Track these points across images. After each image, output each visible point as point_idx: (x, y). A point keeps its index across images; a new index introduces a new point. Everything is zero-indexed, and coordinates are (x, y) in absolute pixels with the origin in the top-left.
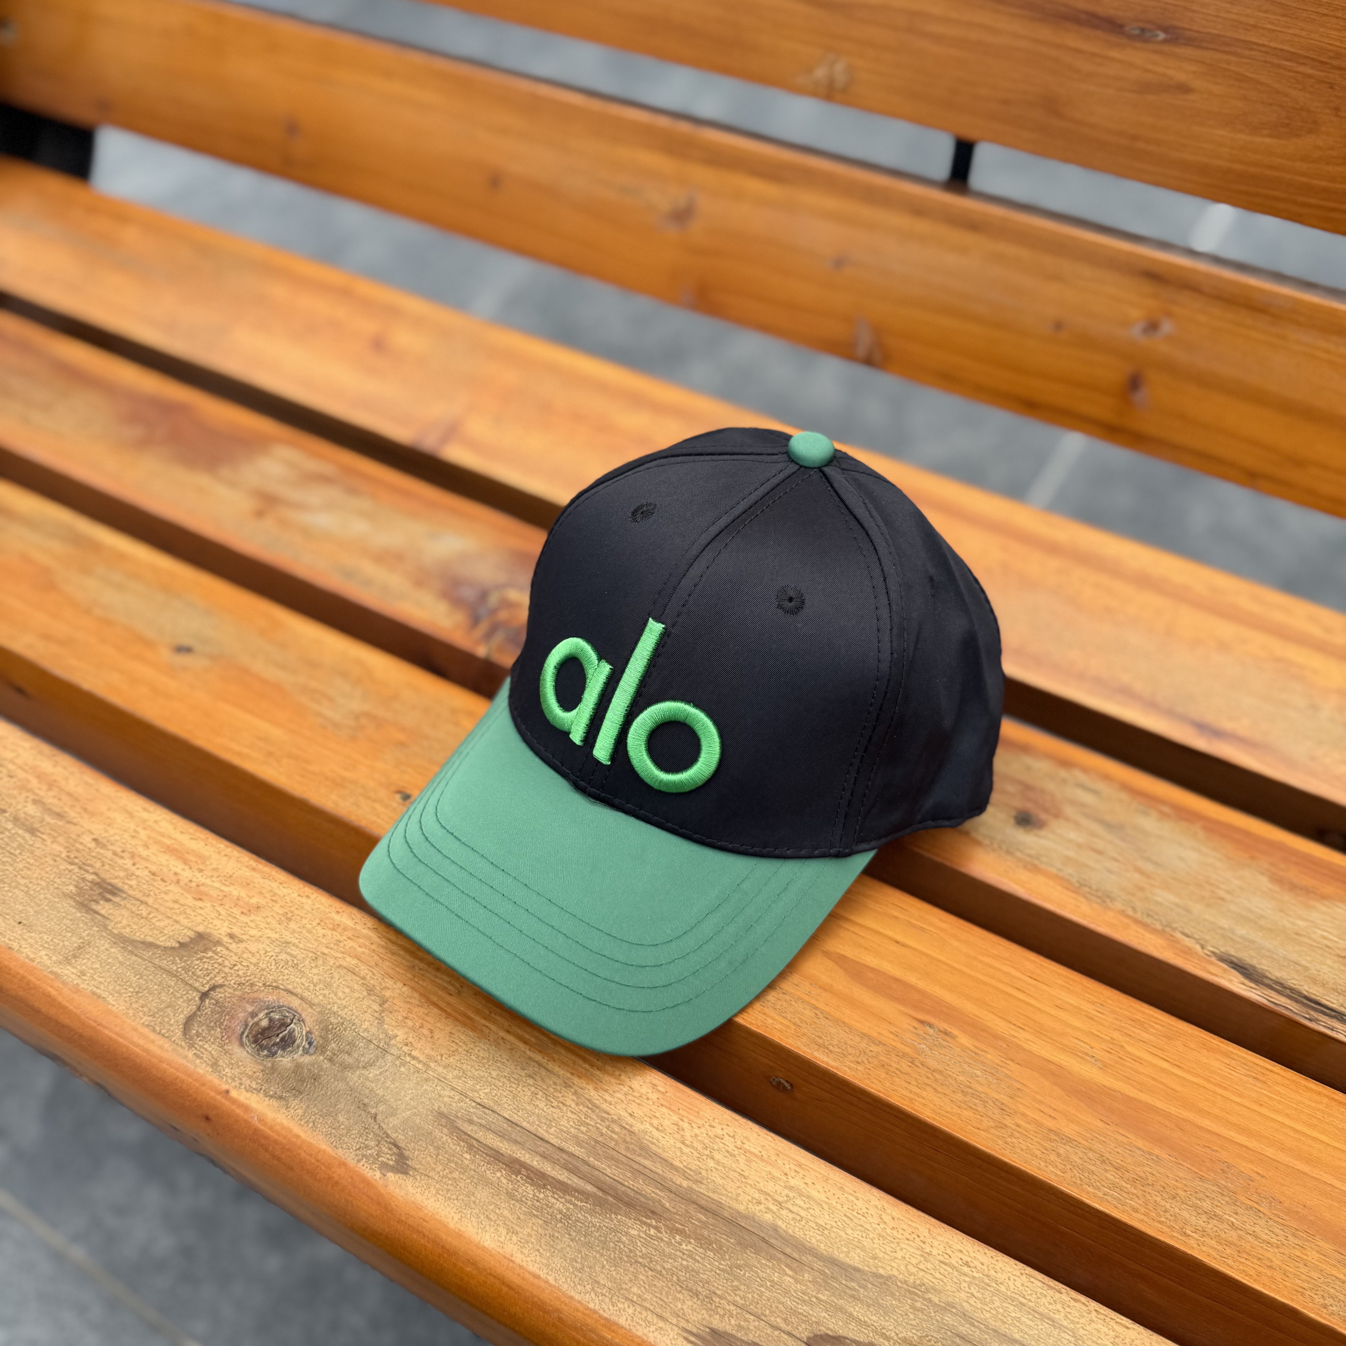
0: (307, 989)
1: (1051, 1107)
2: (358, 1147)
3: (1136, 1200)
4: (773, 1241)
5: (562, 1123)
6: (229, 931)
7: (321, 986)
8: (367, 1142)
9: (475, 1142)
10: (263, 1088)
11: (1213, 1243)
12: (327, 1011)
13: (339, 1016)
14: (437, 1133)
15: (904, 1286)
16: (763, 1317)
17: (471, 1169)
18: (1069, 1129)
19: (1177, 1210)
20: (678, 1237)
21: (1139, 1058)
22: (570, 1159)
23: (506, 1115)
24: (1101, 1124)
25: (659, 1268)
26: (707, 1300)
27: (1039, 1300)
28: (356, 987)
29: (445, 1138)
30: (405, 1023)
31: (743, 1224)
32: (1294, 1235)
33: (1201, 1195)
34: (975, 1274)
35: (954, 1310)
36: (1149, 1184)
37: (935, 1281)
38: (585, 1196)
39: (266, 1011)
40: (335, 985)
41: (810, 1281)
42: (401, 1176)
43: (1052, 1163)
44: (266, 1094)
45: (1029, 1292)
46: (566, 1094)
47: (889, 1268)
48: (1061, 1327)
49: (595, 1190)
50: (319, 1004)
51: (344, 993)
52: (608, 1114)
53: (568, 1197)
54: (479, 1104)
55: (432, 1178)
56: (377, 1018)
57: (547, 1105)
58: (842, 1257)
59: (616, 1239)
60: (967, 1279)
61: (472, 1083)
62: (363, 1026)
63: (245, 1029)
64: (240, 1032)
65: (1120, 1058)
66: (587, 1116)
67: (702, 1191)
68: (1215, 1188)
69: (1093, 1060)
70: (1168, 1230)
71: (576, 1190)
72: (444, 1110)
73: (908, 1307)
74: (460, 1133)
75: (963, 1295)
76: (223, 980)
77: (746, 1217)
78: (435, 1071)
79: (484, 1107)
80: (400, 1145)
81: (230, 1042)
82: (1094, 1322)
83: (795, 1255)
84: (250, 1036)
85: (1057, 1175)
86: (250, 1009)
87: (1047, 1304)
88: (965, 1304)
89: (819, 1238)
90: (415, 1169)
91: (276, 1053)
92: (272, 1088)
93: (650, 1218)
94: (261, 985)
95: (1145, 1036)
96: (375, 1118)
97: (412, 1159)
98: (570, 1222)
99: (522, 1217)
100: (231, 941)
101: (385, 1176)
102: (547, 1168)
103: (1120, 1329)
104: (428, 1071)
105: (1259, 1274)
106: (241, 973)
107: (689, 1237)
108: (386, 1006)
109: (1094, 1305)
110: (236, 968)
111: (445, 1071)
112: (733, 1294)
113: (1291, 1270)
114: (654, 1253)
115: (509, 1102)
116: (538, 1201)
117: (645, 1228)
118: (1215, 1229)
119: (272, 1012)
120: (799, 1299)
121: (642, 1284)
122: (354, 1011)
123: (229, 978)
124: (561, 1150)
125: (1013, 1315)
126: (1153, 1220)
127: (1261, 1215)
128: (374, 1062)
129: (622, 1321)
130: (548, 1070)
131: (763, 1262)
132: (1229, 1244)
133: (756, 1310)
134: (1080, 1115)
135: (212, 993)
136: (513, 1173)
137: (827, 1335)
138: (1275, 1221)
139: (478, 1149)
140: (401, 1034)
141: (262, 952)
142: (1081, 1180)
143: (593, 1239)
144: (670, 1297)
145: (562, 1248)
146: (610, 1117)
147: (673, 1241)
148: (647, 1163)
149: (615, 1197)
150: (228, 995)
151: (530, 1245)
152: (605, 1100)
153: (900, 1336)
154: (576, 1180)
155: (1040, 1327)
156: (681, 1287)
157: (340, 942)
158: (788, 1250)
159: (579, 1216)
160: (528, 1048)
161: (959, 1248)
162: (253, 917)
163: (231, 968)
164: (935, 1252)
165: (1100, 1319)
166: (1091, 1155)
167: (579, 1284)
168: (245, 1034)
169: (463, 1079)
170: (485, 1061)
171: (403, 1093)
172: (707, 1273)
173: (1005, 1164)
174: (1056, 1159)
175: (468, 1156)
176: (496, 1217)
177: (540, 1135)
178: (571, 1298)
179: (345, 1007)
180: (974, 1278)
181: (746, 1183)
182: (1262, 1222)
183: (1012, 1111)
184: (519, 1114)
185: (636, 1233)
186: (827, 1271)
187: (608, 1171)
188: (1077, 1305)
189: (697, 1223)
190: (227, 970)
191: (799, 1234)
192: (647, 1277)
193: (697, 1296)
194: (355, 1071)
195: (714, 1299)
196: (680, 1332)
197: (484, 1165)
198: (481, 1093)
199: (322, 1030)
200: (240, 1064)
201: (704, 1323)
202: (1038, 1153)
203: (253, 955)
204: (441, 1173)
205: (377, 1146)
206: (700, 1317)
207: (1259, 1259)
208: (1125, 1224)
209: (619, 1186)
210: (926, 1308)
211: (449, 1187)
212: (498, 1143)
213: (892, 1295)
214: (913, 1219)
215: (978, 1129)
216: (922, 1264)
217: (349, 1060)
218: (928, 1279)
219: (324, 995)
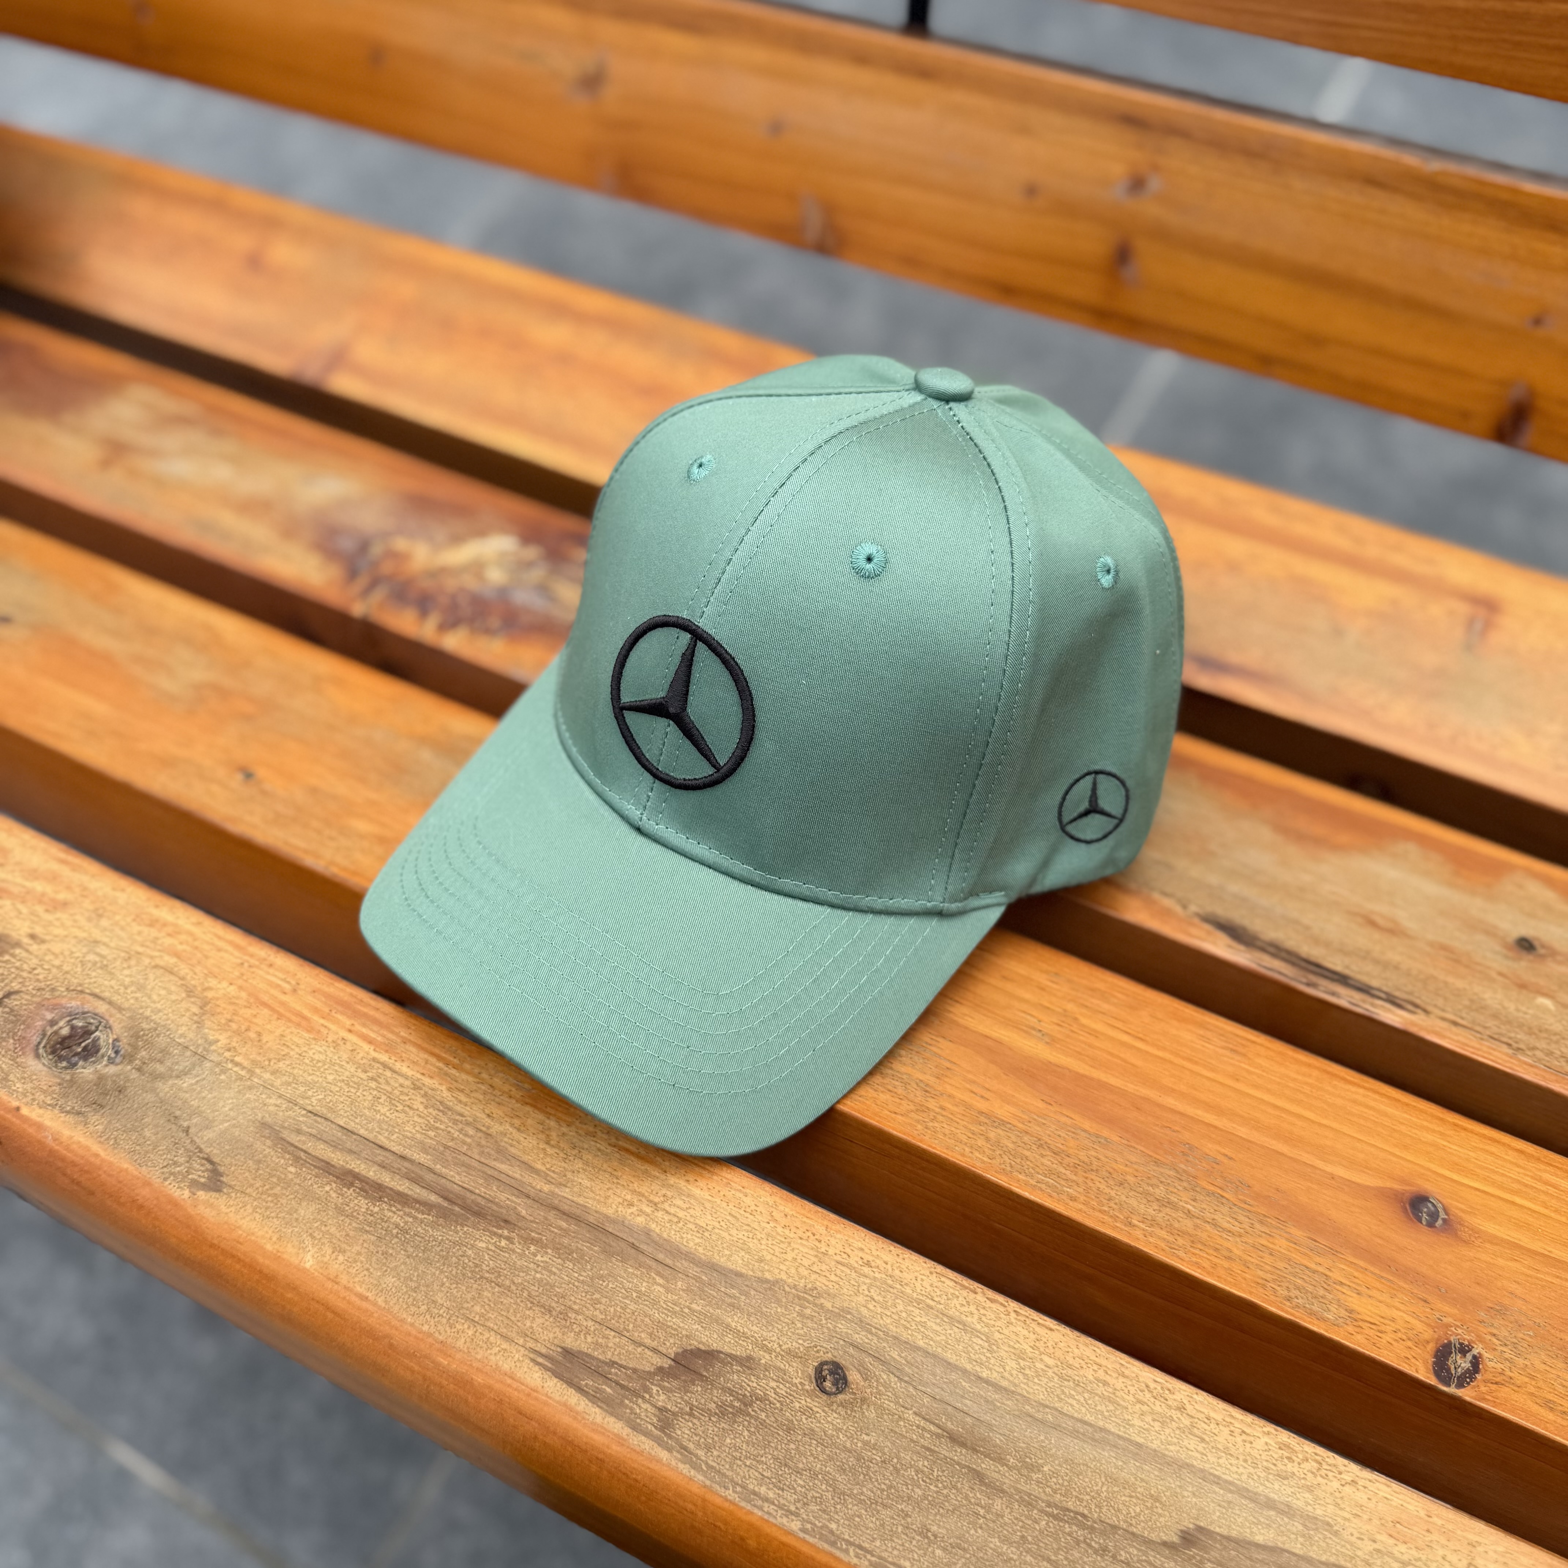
0: (117, 992)
1: (984, 1087)
2: (165, 1164)
3: (1076, 1187)
4: (643, 1247)
5: (407, 1128)
6: (30, 931)
7: (133, 988)
8: (176, 1159)
9: (302, 1154)
10: (60, 1103)
11: (1163, 1234)
12: (139, 1016)
13: (152, 1021)
14: (258, 1145)
15: (793, 1291)
16: (625, 1333)
17: (295, 1184)
18: (1003, 1111)
19: (1123, 1198)
20: (532, 1248)
21: (1095, 1031)
22: (413, 1168)
23: (342, 1123)
24: (1041, 1105)
25: (507, 1283)
26: (562, 1316)
27: (949, 1302)
28: (173, 988)
29: (268, 1150)
30: (229, 1026)
31: (610, 1230)
32: (1261, 1222)
33: (1154, 1181)
34: (877, 1275)
35: (849, 1316)
36: (1092, 1170)
37: (830, 1285)
38: (428, 1207)
39: (68, 1018)
40: (149, 987)
41: (683, 1290)
42: (214, 1194)
43: (979, 1149)
44: (62, 1110)
45: (939, 1293)
46: (413, 1097)
47: (776, 1271)
48: (974, 1332)
49: (440, 1200)
50: (129, 1009)
51: (159, 995)
52: (462, 1115)
53: (407, 1210)
54: (310, 1112)
55: (250, 1196)
56: (196, 1022)
57: (391, 1109)
58: (722, 1261)
59: (460, 1253)
60: (868, 1281)
61: (302, 1089)
62: (180, 1032)
63: (42, 1039)
64: (35, 1043)
65: (1072, 1031)
66: (436, 1119)
67: (565, 1195)
68: (1172, 1173)
69: (1039, 1035)
70: (1110, 1220)
71: (417, 1201)
72: (268, 1119)
73: (795, 1315)
74: (285, 1144)
75: (861, 1299)
76: (20, 986)
77: (614, 1222)
78: (260, 1078)
79: (316, 1115)
80: (215, 1160)
81: (24, 1054)
82: (1012, 1324)
83: (669, 1261)
84: (48, 1046)
85: (983, 1162)
86: (49, 1016)
87: (959, 1307)
88: (862, 1309)
89: (697, 1240)
90: (230, 1186)
91: (75, 1064)
92: (69, 1103)
93: (501, 1228)
94: (63, 989)
95: (1106, 1007)
96: (187, 1131)
97: (228, 1175)
98: (408, 1236)
99: (352, 1233)
100: (30, 941)
101: (195, 1194)
102: (386, 1179)
103: (1042, 1331)
104: (252, 1078)
105: (1215, 1266)
106: (41, 977)
107: (546, 1247)
108: (208, 1008)
109: (1013, 1305)
110: (36, 972)
111: (272, 1078)
112: (592, 1308)
113: (1252, 1260)
114: (503, 1266)
115: (345, 1108)
116: (371, 1215)
117: (495, 1239)
118: (1167, 1217)
119: (75, 1019)
120: (669, 1310)
121: (486, 1300)
122: (170, 1015)
123: (27, 984)
124: (403, 1157)
125: (918, 1319)
126: (1094, 1209)
127: (1224, 1201)
128: (190, 1070)
129: (460, 1344)
130: (394, 1071)
131: (631, 1270)
132: (1182, 1233)
133: (618, 1325)
134: (1017, 1095)
135: (6, 1000)
136: (345, 1185)
137: (699, 1349)
138: (1240, 1208)
139: (305, 1161)
140: (223, 1039)
141: (67, 953)
142: (1011, 1166)
143: (433, 1254)
144: (518, 1315)
145: (396, 1266)
146: (464, 1119)
147: (527, 1252)
148: (503, 1167)
149: (463, 1207)
150: (24, 1002)
151: (358, 1264)
152: (460, 1102)
153: (783, 1348)
154: (418, 1190)
155: (949, 1332)
156: (532, 1303)
157: (157, 938)
158: (661, 1257)
159: (419, 1229)
160: (372, 1048)
161: (860, 1245)
162: (59, 915)
163: (30, 973)
164: (831, 1251)
165: (1019, 1320)
166: (1026, 1138)
167: (414, 1305)
168: (42, 1045)
169: (294, 1085)
170: (320, 1064)
171: (221, 1103)
172: (563, 1286)
173: (924, 1151)
174: (984, 1143)
175: (292, 1169)
176: (321, 1235)
177: (380, 1143)
178: (403, 1321)
179: (160, 1011)
180: (875, 1279)
181: (618, 1183)
182: (1225, 1210)
183: (937, 1093)
184: (357, 1121)
185: (484, 1245)
186: (703, 1277)
187: (457, 1179)
188: (993, 1306)
189: (556, 1231)
190: (25, 974)
191: (675, 1237)
192: (493, 1293)
193: (550, 1311)
194: (167, 1081)
195: (570, 1315)
196: (526, 1353)
197: (310, 1179)
198: (313, 1100)
199: (132, 1037)
200: (34, 1077)
201: (556, 1342)
202: (964, 1138)
203: (56, 956)
204: (260, 1189)
205: (188, 1162)
206: (551, 1335)
207: (1216, 1250)
208: (1060, 1215)
209: (468, 1194)
210: (816, 1315)
211: (269, 1204)
212: (330, 1154)
213: (778, 1301)
214: (809, 1215)
215: (895, 1113)
216: (815, 1266)
217: (160, 1068)
218: (821, 1283)
219: (137, 999)
